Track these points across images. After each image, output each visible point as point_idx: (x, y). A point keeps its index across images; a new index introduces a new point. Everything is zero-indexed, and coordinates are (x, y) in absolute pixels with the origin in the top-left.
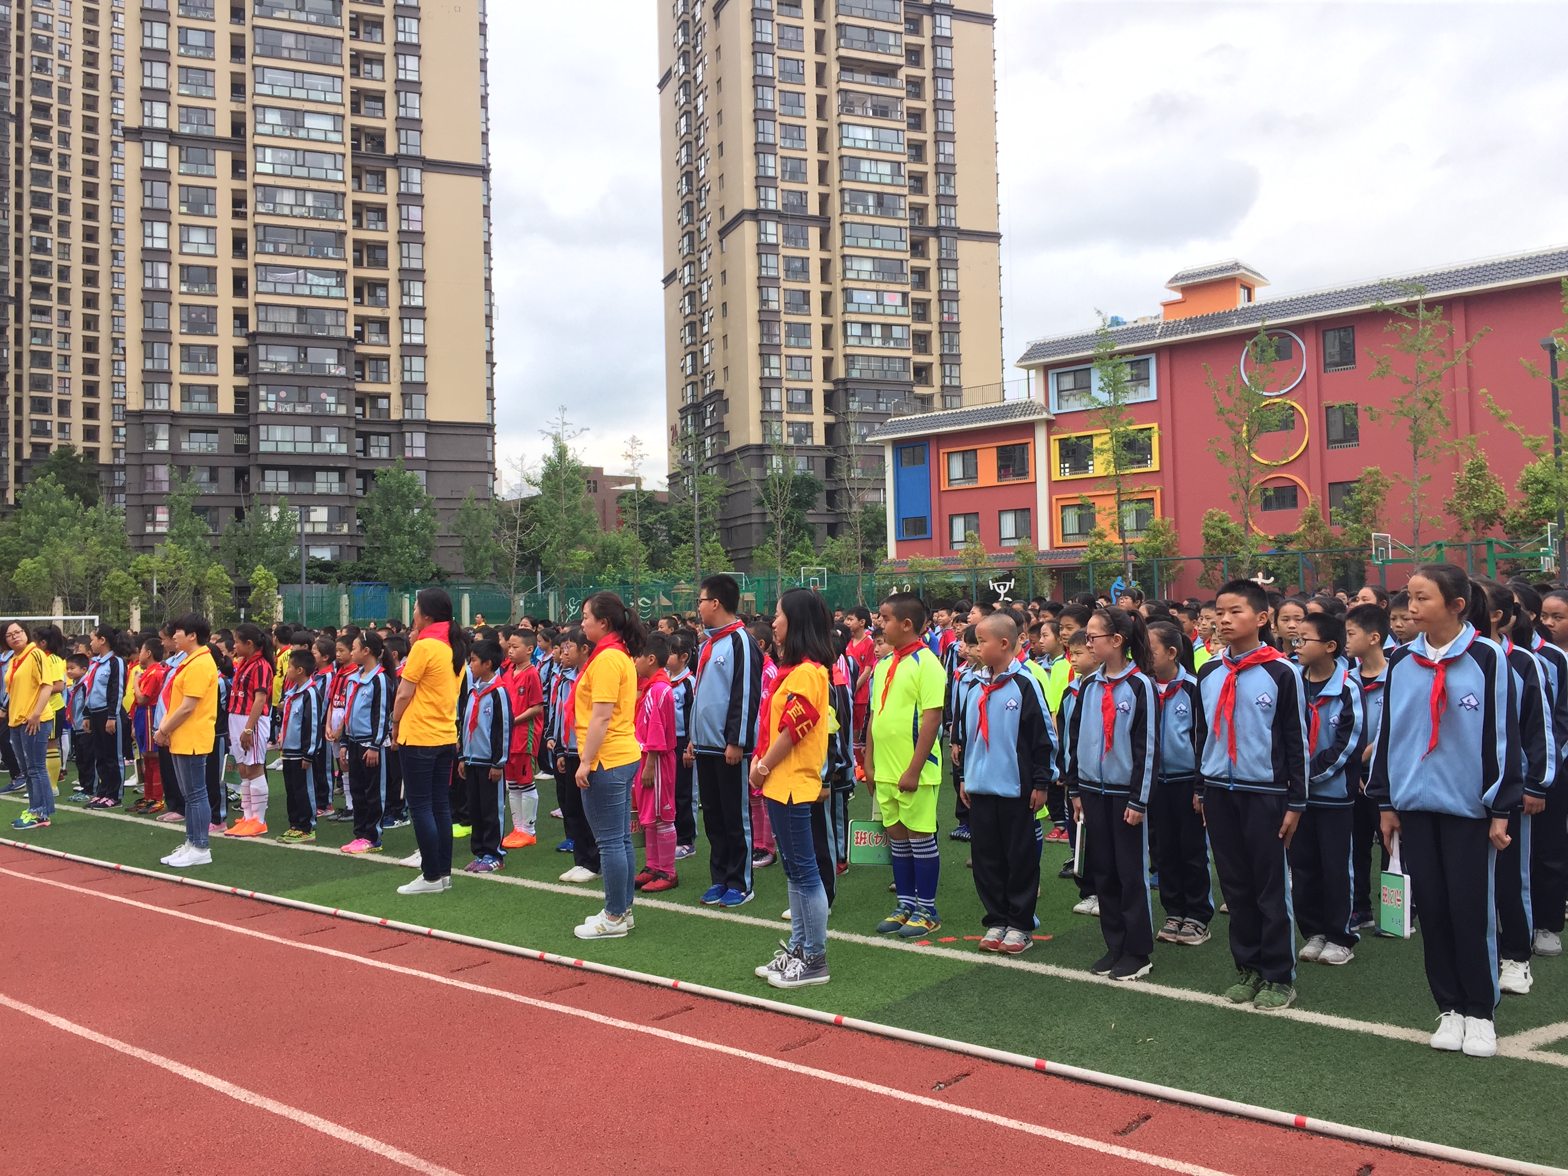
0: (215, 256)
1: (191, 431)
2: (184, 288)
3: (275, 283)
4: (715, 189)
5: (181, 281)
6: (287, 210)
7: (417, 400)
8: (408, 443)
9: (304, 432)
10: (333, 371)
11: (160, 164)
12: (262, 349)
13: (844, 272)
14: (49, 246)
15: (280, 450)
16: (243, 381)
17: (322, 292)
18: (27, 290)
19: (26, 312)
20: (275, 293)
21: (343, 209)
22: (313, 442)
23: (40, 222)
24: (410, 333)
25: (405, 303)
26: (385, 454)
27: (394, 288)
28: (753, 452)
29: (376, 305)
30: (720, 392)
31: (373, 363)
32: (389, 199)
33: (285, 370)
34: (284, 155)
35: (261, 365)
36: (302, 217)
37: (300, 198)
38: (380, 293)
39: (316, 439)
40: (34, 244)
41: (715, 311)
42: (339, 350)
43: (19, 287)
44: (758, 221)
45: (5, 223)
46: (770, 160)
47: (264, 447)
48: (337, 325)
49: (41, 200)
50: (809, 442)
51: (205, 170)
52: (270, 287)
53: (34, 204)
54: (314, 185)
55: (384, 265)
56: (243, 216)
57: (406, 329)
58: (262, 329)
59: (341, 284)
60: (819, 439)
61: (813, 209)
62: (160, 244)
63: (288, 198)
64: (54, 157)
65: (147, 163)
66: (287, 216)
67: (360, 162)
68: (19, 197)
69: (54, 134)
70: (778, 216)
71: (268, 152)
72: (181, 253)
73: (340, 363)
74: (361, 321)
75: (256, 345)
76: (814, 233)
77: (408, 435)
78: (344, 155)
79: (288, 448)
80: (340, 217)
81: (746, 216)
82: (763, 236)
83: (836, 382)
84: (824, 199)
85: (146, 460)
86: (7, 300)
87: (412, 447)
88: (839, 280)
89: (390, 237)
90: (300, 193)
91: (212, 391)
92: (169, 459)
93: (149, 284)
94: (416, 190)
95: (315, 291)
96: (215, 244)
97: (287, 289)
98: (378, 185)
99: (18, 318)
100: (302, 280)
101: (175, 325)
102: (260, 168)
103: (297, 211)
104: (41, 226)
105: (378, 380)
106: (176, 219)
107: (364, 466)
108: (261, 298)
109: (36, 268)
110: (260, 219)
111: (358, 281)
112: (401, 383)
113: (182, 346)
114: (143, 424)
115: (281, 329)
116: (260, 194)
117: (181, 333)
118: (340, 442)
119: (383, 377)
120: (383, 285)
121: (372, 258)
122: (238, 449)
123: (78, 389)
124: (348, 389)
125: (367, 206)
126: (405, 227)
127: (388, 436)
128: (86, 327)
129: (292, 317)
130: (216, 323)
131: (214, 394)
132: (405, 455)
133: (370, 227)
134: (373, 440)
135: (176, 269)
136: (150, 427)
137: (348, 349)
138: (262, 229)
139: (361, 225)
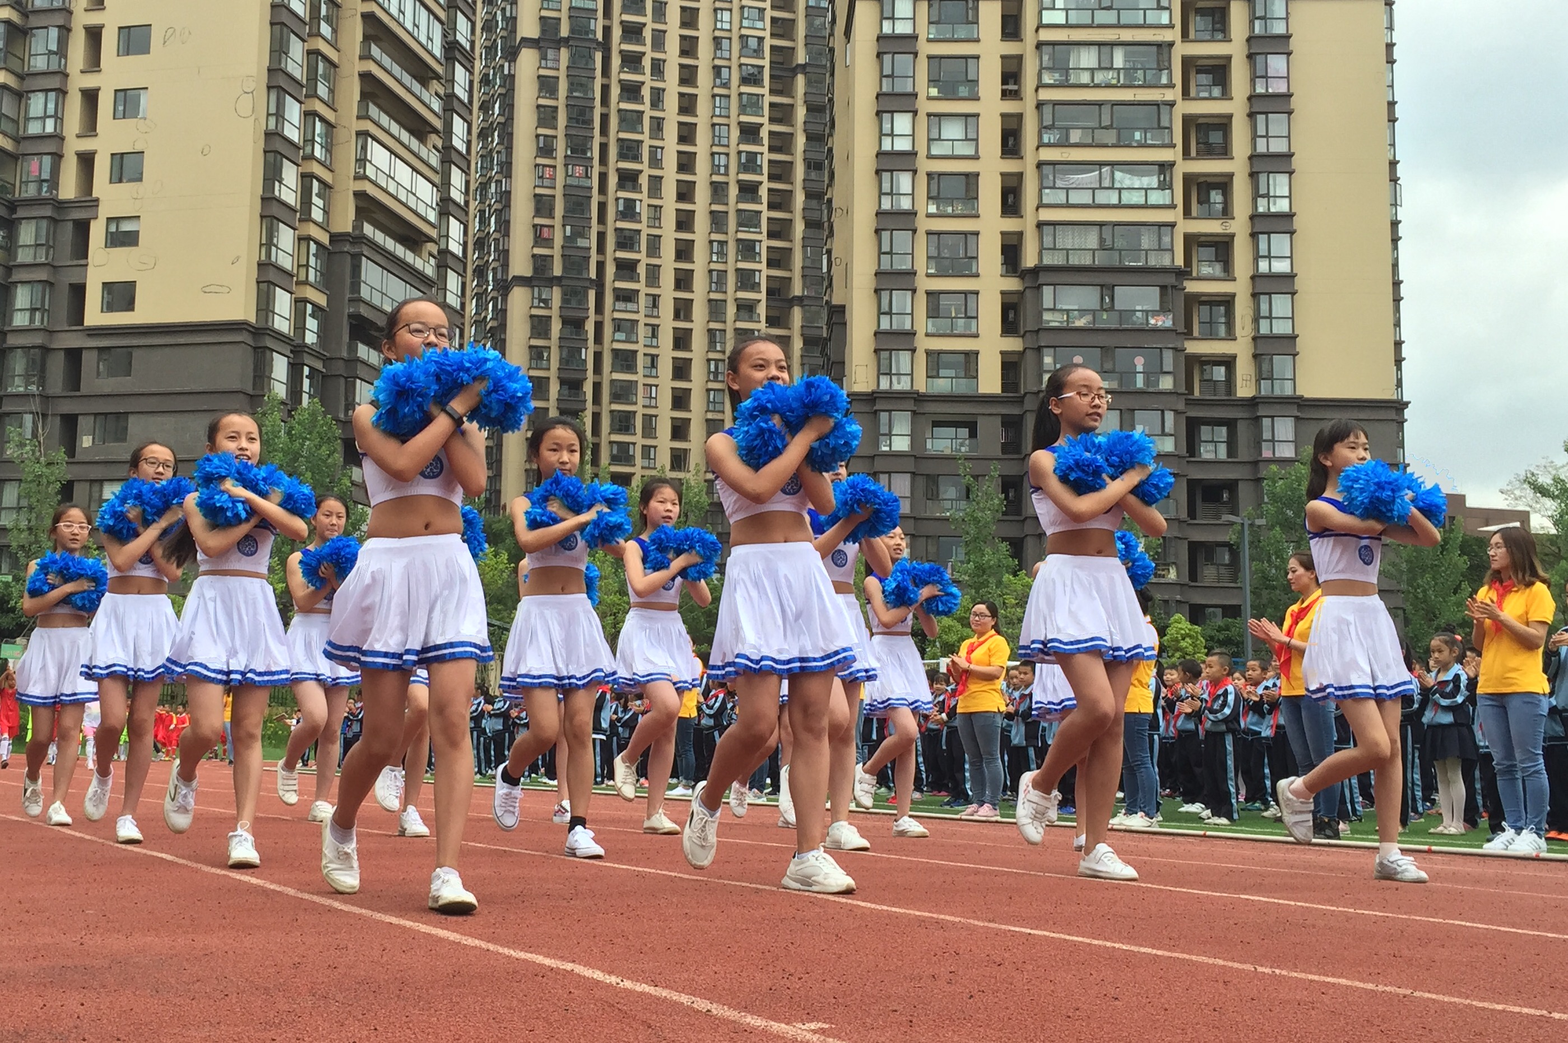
0: (976, 157)
1: (936, 424)
2: (933, 209)
3: (1068, 189)
5: (929, 198)
6: (1085, 78)
7: (1281, 364)
8: (1266, 435)
10: (1152, 321)
11: (903, 28)
12: (1047, 292)
14: (638, 210)
16: (1014, 344)
17: (1137, 198)
18: (610, 270)
19: (609, 297)
20: (1068, 206)
21: (1169, 68)
23: (628, 179)
24: (1269, 257)
25: (1261, 210)
26: (1222, 453)
27: (1241, 188)
29: (1210, 216)
31: (1205, 309)
32: (1235, 48)
33: (1080, 323)
35: (1047, 316)
36: (1109, 86)
37: (1105, 58)
38: (1216, 197)
40: (621, 208)
42: (1163, 288)
43: (601, 266)
45: (586, 183)
48: (1160, 249)
49: (629, 150)
51: (961, 32)
52: (1060, 197)
53: (622, 156)
54: (1127, 35)
55: (1224, 152)
56: (1015, 95)
57: (1263, 251)
58: (1048, 260)
59: (1164, 186)
62: (902, 145)
63: (1087, 58)
64: (646, 92)
65: (887, 28)
66: (1085, 86)
68: (604, 148)
69: (647, 63)
72: (930, 156)
73: (1164, 309)
74: (1191, 241)
75: (1039, 287)
77: (1266, 422)
80: (1165, 80)
85: (879, 465)
86: (587, 284)
87: (1272, 440)
90: (1105, 50)
91: (971, 357)
92: (910, 465)
93: (886, 204)
94: (1278, 29)
95: (1128, 198)
96: (977, 140)
97: (1086, 198)
98: (1214, 30)
99: (599, 309)
100: (1106, 183)
101: (921, 265)
102: (1048, 17)
103: (1100, 77)
104: (629, 184)
105: (1211, 336)
106: (925, 107)
107: (1198, 474)
108: (1046, 215)
109: (622, 240)
110: (1045, 95)
111: (1189, 179)
112: (1254, 339)
113: (929, 293)
114: (876, 412)
115: (1075, 260)
116: (1046, 58)
117: (928, 275)
118: (1164, 434)
119: (1222, 330)
120: (1224, 184)
121: (1206, 143)
122: (1006, 448)
123: (665, 400)
124: (1175, 349)
125: (1200, 62)
126: (1260, 90)
127: (1230, 424)
128: (677, 316)
129: (1092, 240)
130: (976, 258)
131: (973, 365)
132: (1261, 454)
133: (1206, 94)
134: (1205, 432)
135: (922, 180)
136: (884, 416)
137: (1174, 287)
138: (1047, 110)
139: (1193, 93)
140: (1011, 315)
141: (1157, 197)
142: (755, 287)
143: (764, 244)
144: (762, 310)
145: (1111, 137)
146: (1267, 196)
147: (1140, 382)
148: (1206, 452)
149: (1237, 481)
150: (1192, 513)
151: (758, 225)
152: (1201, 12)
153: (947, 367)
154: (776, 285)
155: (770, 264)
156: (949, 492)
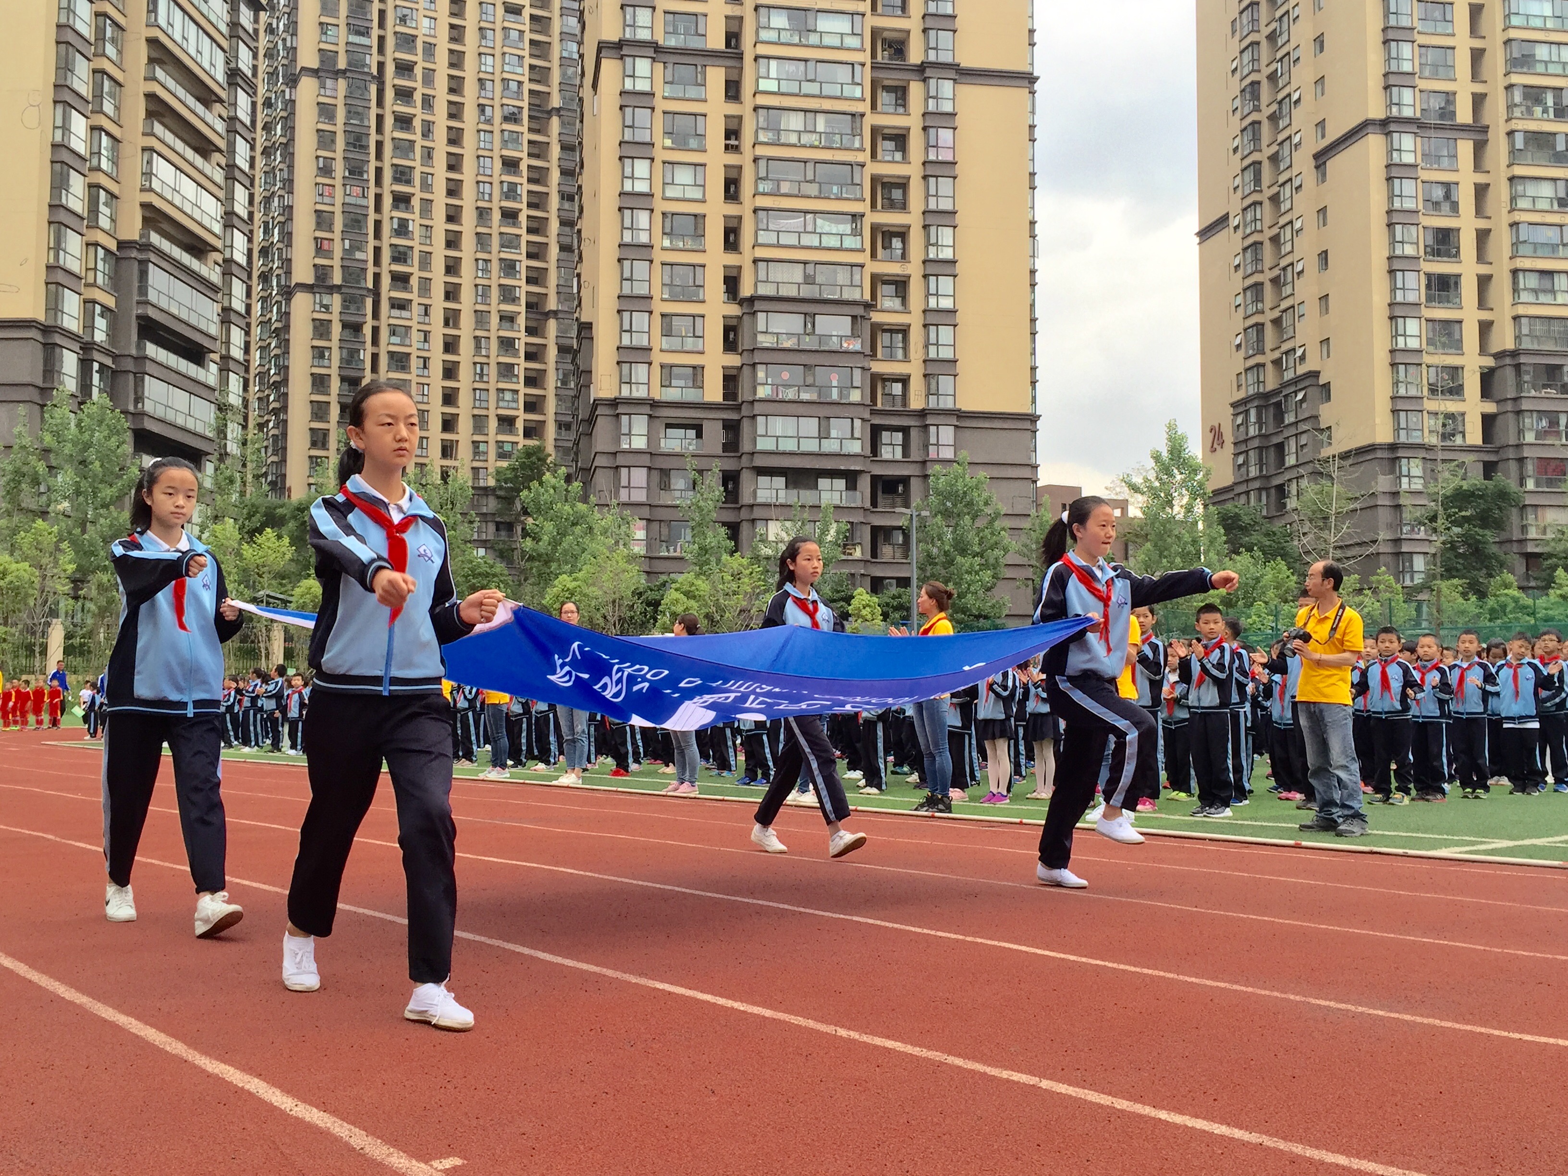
0: (704, 201)
1: (669, 426)
2: (667, 243)
3: (778, 232)
4: (1307, 99)
5: (664, 233)
6: (793, 139)
7: (946, 384)
8: (933, 440)
9: (810, 426)
10: (845, 345)
11: (642, 86)
12: (761, 316)
13: (1513, 199)
14: (410, 229)
15: (781, 448)
16: (734, 360)
17: (834, 242)
18: (386, 281)
19: (385, 305)
20: (779, 246)
21: (861, 135)
22: (820, 438)
23: (402, 200)
24: (937, 295)
25: (931, 256)
26: (899, 455)
27: (916, 237)
28: (1379, 454)
29: (891, 260)
30: (1315, 374)
31: (887, 336)
32: (913, 121)
33: (788, 344)
34: (790, 67)
35: (760, 338)
36: (812, 147)
37: (810, 122)
38: (897, 243)
39: (823, 435)
40: (395, 226)
41: (1310, 264)
42: (854, 318)
43: (377, 277)
44: (1388, 134)
45: (363, 202)
46: (1406, 50)
47: (763, 444)
48: (852, 285)
49: (402, 175)
50: (1458, 440)
51: (692, 92)
52: (771, 238)
53: (396, 180)
54: (827, 105)
55: (903, 206)
56: (736, 149)
57: (933, 290)
58: (763, 290)
59: (856, 232)
60: (1474, 435)
61: (1464, 114)
62: (641, 187)
63: (795, 121)
64: (417, 123)
65: (629, 85)
66: (794, 146)
67: (881, 74)
68: (379, 171)
69: (418, 97)
70: (1417, 125)
71: (773, 64)
72: (665, 199)
73: (854, 335)
74: (877, 280)
75: (754, 313)
76: (1465, 148)
77: (933, 429)
78: (863, 65)
79: (789, 445)
80: (857, 145)
81: (1370, 129)
82: (1395, 154)
83: (1498, 356)
84: (1478, 100)
85: (621, 460)
86: (365, 293)
87: (937, 445)
88: (1505, 211)
89: (913, 170)
90: (810, 116)
91: (697, 371)
92: (646, 460)
93: (627, 238)
94: (947, 107)
95: (827, 241)
96: (704, 186)
97: (792, 240)
98: (897, 105)
99: (376, 315)
100: (810, 228)
101: (657, 291)
102: (764, 85)
103: (806, 139)
104: (402, 206)
105: (891, 358)
106: (660, 155)
107: (878, 470)
108: (760, 253)
109: (397, 255)
110: (760, 151)
111: (875, 228)
112: (925, 361)
113: (663, 315)
114: (618, 415)
115: (784, 292)
116: (761, 119)
117: (663, 300)
118: (853, 437)
119: (900, 354)
120: (903, 234)
121: (890, 199)
122: (726, 447)
123: (437, 397)
124: (863, 368)
125: (886, 131)
126: (932, 157)
127: (905, 430)
128: (447, 324)
129: (797, 274)
130: (703, 286)
131: (699, 377)
132: (928, 455)
133: (889, 158)
134: (886, 436)
135: (658, 218)
136: (624, 419)
137: (862, 317)
138: (762, 163)
139: (879, 157)
140: (732, 336)
141: (851, 242)
142: (514, 300)
143: (523, 264)
144: (521, 321)
145: (813, 189)
146: (936, 245)
147: (835, 395)
148: (886, 453)
149: (909, 477)
150: (874, 504)
151: (518, 247)
152: (887, 89)
153: (679, 377)
154: (534, 300)
155: (529, 281)
156: (679, 483)
